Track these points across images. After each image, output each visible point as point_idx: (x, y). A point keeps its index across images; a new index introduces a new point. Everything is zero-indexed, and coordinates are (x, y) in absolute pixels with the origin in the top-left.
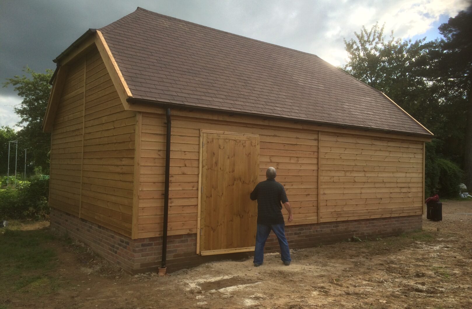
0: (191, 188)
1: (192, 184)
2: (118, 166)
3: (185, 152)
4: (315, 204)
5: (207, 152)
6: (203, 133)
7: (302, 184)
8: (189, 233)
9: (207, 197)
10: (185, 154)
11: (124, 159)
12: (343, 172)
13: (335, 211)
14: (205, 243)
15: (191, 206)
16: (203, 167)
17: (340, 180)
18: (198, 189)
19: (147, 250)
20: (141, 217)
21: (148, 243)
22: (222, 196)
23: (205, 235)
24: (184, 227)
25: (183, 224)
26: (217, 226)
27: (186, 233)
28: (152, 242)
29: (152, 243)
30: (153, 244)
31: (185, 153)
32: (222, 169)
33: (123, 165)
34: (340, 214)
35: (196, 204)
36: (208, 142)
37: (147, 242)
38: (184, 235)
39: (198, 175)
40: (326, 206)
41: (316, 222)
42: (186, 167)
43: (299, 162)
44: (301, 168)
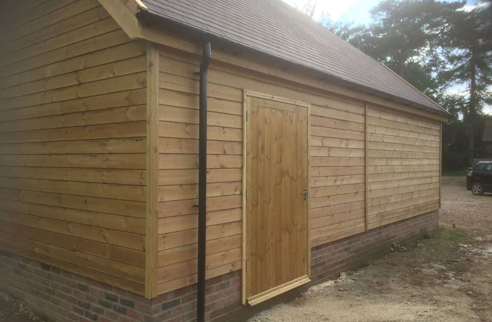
0: (233, 193)
1: (234, 184)
2: (96, 156)
3: (223, 127)
4: (363, 205)
5: (252, 129)
6: (247, 96)
7: (351, 177)
8: (231, 270)
9: (253, 205)
10: (224, 132)
11: (112, 142)
12: (385, 160)
13: (379, 213)
14: (251, 283)
15: (233, 224)
16: (247, 155)
17: (382, 171)
18: (241, 194)
19: (172, 313)
20: (161, 252)
21: (172, 300)
22: (269, 201)
23: (251, 271)
24: (226, 262)
25: (223, 255)
26: (265, 252)
27: (228, 272)
28: (178, 298)
29: (179, 300)
30: (181, 300)
31: (224, 130)
32: (269, 158)
33: (110, 154)
34: (384, 216)
35: (240, 220)
36: (253, 112)
37: (170, 300)
38: (225, 274)
39: (242, 168)
40: (372, 207)
41: (364, 231)
42: (226, 154)
43: (349, 146)
44: (351, 155)
